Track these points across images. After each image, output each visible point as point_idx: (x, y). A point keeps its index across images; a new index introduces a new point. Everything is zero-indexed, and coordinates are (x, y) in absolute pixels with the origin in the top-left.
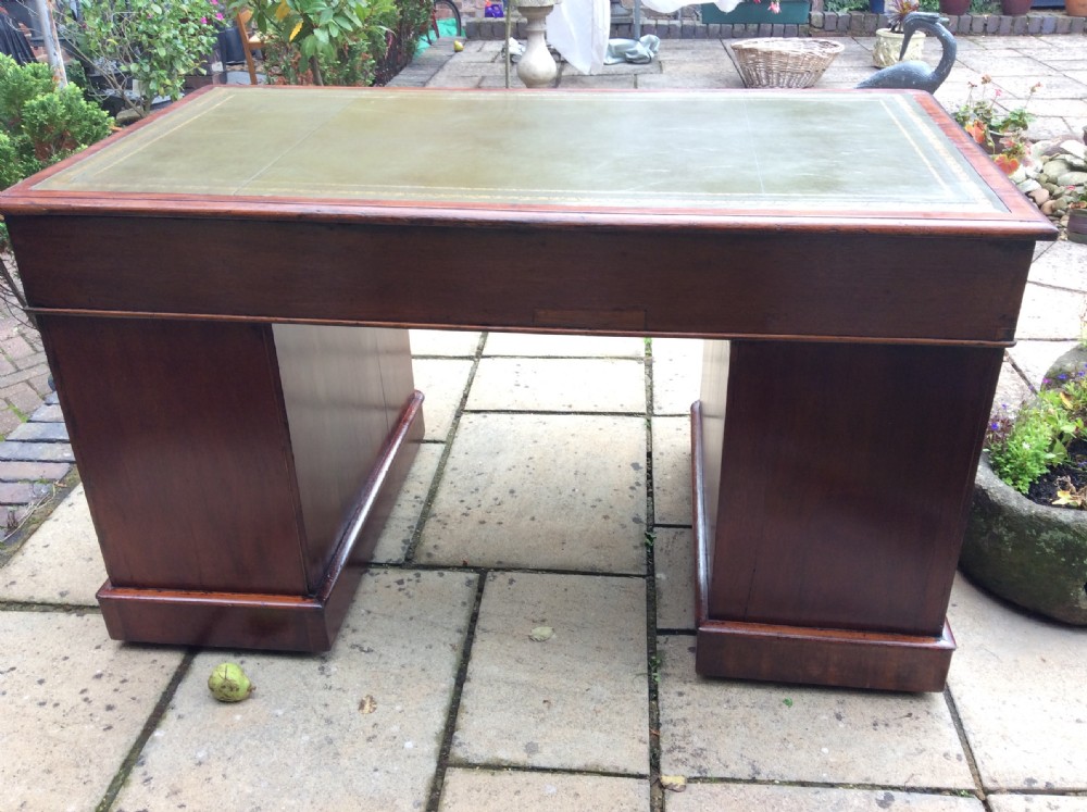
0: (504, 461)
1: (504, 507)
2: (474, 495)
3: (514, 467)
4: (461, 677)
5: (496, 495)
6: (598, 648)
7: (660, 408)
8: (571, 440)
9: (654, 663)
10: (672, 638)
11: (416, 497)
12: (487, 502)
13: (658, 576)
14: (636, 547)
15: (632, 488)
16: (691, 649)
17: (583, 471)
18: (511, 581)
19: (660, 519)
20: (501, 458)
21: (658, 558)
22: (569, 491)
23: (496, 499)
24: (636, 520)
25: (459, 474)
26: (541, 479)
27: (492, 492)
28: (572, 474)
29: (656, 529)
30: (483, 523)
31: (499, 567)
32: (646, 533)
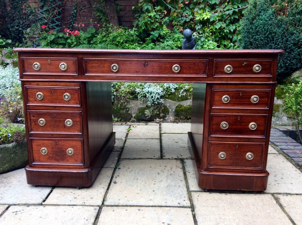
0: (164, 184)
1: (160, 170)
2: (171, 173)
3: (160, 182)
4: (161, 146)
5: (164, 173)
6: (134, 149)
7: (95, 209)
8: (139, 192)
9: (123, 148)
10: (118, 150)
11: (189, 173)
12: (166, 171)
13: (117, 159)
14: (121, 163)
15: (119, 176)
16: (114, 149)
17: (135, 180)
18: (154, 156)
19: (112, 169)
20: (166, 185)
21: (116, 162)
22: (140, 174)
24: (119, 169)
25: (179, 179)
26: (150, 177)
27: (165, 174)
28: (139, 179)
29: (115, 167)
30: (165, 167)
31: (158, 159)
32: (118, 166)
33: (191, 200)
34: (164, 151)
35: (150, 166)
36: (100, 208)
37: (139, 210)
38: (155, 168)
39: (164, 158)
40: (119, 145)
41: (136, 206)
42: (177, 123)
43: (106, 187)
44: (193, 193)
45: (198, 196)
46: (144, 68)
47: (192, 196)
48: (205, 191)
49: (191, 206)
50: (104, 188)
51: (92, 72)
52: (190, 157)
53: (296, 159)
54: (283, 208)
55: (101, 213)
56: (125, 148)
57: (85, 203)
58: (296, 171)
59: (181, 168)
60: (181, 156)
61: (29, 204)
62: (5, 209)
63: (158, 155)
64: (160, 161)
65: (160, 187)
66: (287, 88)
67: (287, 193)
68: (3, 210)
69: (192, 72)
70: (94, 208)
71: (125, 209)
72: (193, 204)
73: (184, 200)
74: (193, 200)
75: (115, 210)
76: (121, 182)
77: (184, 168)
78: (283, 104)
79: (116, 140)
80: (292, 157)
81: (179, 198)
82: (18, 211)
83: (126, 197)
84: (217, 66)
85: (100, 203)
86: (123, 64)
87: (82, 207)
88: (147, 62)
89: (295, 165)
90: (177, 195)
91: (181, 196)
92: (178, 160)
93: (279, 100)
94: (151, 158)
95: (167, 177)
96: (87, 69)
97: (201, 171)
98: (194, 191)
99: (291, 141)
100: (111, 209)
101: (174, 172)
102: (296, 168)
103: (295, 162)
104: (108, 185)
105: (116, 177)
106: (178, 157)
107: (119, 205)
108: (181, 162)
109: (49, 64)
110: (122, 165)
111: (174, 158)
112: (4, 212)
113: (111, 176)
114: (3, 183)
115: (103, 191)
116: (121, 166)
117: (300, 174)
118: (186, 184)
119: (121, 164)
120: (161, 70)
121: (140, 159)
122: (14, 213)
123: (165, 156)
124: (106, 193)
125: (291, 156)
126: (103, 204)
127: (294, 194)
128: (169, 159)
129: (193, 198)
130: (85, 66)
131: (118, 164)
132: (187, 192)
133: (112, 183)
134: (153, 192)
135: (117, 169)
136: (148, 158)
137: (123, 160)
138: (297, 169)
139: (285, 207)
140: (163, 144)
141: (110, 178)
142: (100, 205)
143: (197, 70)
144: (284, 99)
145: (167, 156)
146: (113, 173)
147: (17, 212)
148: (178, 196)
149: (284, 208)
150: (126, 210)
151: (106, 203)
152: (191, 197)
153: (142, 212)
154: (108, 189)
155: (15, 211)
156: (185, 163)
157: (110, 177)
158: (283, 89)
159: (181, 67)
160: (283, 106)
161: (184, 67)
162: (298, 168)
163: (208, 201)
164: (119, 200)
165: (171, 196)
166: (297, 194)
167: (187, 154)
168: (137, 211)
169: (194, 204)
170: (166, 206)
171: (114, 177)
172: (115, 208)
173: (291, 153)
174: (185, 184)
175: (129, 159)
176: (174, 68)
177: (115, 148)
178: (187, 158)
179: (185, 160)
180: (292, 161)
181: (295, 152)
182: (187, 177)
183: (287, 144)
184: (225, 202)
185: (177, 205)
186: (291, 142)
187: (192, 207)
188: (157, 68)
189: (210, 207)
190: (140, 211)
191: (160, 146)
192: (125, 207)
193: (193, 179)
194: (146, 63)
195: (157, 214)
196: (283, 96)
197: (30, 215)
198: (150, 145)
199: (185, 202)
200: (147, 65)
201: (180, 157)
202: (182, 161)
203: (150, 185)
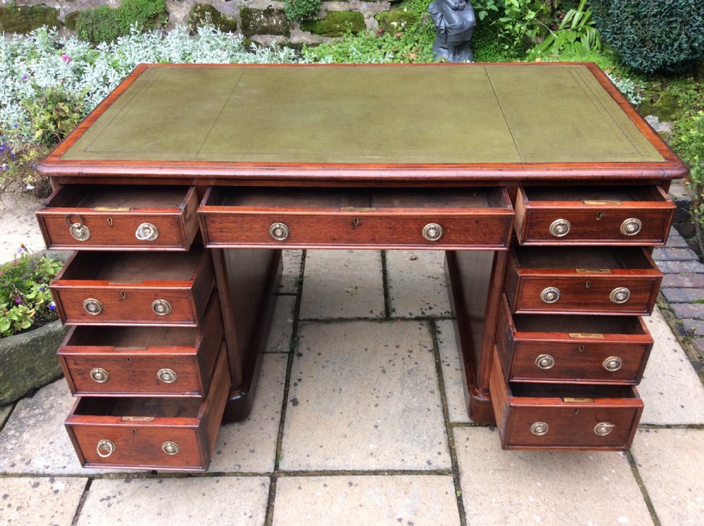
0: (395, 406)
1: (386, 359)
2: (410, 368)
3: (388, 397)
4: (385, 272)
5: (394, 369)
6: (325, 286)
7: (263, 485)
8: (346, 430)
9: (300, 282)
10: (290, 291)
11: (448, 365)
12: (398, 361)
13: (292, 321)
14: (303, 336)
15: (300, 380)
16: (282, 286)
17: (336, 393)
18: (371, 312)
19: (284, 357)
20: (401, 406)
21: (290, 331)
22: (345, 373)
23: (394, 365)
24: (300, 355)
25: (426, 387)
26: (366, 383)
27: (398, 371)
28: (343, 389)
29: (288, 350)
30: (397, 347)
31: (380, 320)
32: (295, 347)
33: (452, 451)
34: (392, 293)
35: (364, 346)
36: (273, 479)
37: (351, 484)
38: (375, 353)
39: (393, 315)
40: (292, 270)
41: (343, 473)
43: (278, 417)
44: (456, 431)
45: (468, 439)
46: (353, 231)
47: (456, 440)
48: (480, 425)
49: (453, 467)
50: (273, 419)
51: (222, 241)
52: (449, 312)
53: (680, 309)
54: (635, 467)
55: (275, 493)
56: (305, 280)
57: (240, 466)
58: (675, 351)
59: (430, 351)
60: (430, 308)
61: (128, 474)
62: (83, 490)
63: (379, 310)
64: (385, 325)
65: (389, 414)
67: (648, 425)
68: (81, 494)
70: (260, 482)
71: (322, 484)
72: (456, 463)
73: (439, 453)
74: (457, 449)
75: (303, 487)
76: (307, 401)
77: (436, 351)
78: (671, 133)
80: (671, 303)
81: (428, 445)
82: (111, 495)
83: (321, 447)
84: (532, 221)
85: (269, 467)
86: (298, 223)
87: (235, 478)
88: (360, 219)
89: (675, 331)
90: (424, 438)
91: (432, 441)
92: (424, 322)
93: (664, 123)
94: (365, 319)
95: (402, 380)
96: (209, 234)
97: (476, 394)
98: (459, 424)
99: (676, 241)
100: (294, 483)
101: (416, 363)
102: (677, 340)
103: (676, 318)
104: (279, 409)
105: (296, 385)
106: (423, 313)
107: (309, 469)
108: (429, 331)
110: (304, 344)
111: (414, 316)
112: (82, 497)
113: (284, 382)
114: (63, 411)
115: (272, 428)
116: (302, 348)
117: (682, 361)
118: (442, 400)
119: (301, 339)
120: (395, 236)
121: (341, 320)
122: (104, 501)
123: (394, 310)
124: (281, 435)
125: (669, 300)
126: (277, 466)
127: (661, 427)
128: (404, 319)
129: (456, 444)
130: (203, 228)
131: (295, 339)
132: (445, 428)
133: (290, 404)
134: (375, 430)
135: (295, 357)
136: (359, 319)
137: (305, 325)
138: (677, 346)
139: (640, 466)
140: (390, 269)
141: (283, 386)
142: (272, 471)
143: (485, 234)
144: (675, 122)
145: (400, 311)
146: (287, 370)
147: (109, 498)
148: (425, 441)
149: (638, 467)
150: (325, 486)
151: (284, 466)
152: (453, 440)
153: (357, 490)
154: (282, 422)
155: (105, 497)
156: (439, 332)
157: (282, 384)
158: (676, 97)
159: (444, 229)
160: (671, 137)
161: (451, 229)
162: (681, 338)
163: (487, 454)
164: (308, 456)
165: (412, 441)
166: (668, 426)
167: (442, 304)
168: (346, 488)
169: (459, 463)
170: (404, 472)
171: (292, 383)
172: (302, 479)
173: (670, 287)
174: (439, 402)
175: (317, 320)
176: (428, 230)
177: (283, 283)
178: (444, 315)
179: (439, 323)
180: (670, 316)
181: (680, 285)
182: (445, 378)
183: (666, 253)
184: (522, 456)
185: (423, 466)
186: (676, 247)
187: (455, 471)
188: (385, 230)
189: (491, 471)
190: (352, 486)
191: (382, 275)
192: (323, 477)
193: (457, 386)
194: (356, 220)
195: (386, 495)
196: (673, 116)
197: (136, 508)
198: (361, 270)
199: (440, 457)
200: (359, 225)
201: (428, 313)
202: (431, 322)
203: (368, 409)
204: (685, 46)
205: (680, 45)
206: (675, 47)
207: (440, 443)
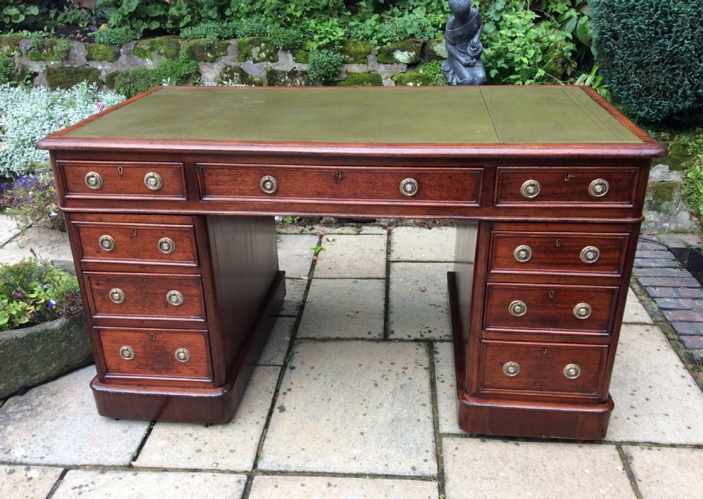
0: (385, 415)
1: (380, 374)
2: (403, 383)
3: (378, 408)
4: (387, 300)
5: (387, 383)
6: (326, 310)
7: (239, 481)
8: (331, 435)
9: (302, 307)
10: (290, 313)
11: (443, 381)
12: (392, 376)
13: (289, 339)
14: (297, 352)
15: (289, 390)
16: (284, 309)
17: (324, 402)
18: (370, 333)
19: (277, 370)
20: (390, 416)
21: (285, 348)
22: (336, 385)
23: (387, 379)
24: (293, 368)
25: (418, 400)
26: (356, 394)
27: (391, 385)
28: (332, 399)
29: (282, 364)
30: (392, 364)
31: (378, 341)
32: (289, 361)
33: (439, 459)
34: (392, 317)
35: (359, 362)
36: (250, 477)
37: (329, 485)
38: (369, 368)
39: (391, 337)
40: (295, 296)
41: (324, 474)
42: (430, 229)
43: (263, 422)
44: (445, 441)
45: (457, 449)
46: (336, 185)
47: (444, 449)
48: (471, 436)
49: (438, 474)
50: (258, 423)
51: (218, 194)
52: (448, 336)
53: (690, 341)
54: (635, 483)
55: (250, 490)
56: (307, 305)
57: (217, 464)
58: (683, 377)
59: (425, 369)
60: (430, 332)
61: (104, 466)
62: (57, 479)
63: (378, 331)
64: (382, 345)
65: (377, 423)
66: (695, 145)
67: (650, 443)
68: (54, 482)
69: (444, 194)
70: (236, 479)
71: (299, 483)
72: (443, 470)
73: (426, 460)
74: (444, 458)
75: (280, 486)
76: (295, 408)
77: (432, 369)
78: (683, 182)
79: (287, 282)
80: (681, 335)
81: (414, 453)
82: (84, 484)
83: (303, 449)
84: (504, 182)
85: (248, 466)
86: (286, 176)
87: (211, 474)
88: (342, 172)
89: (684, 359)
90: (411, 445)
91: (419, 449)
92: (422, 344)
93: (675, 172)
94: (363, 339)
95: (393, 394)
96: (206, 187)
97: (464, 398)
98: (449, 435)
99: (689, 282)
100: (271, 481)
101: (410, 379)
102: (686, 368)
103: (686, 348)
104: (265, 414)
105: (285, 394)
106: (422, 335)
107: (288, 469)
108: (427, 351)
109: (122, 176)
110: (298, 359)
111: (412, 338)
112: (55, 485)
113: (273, 391)
114: (50, 408)
115: (256, 432)
116: (296, 362)
117: (690, 386)
118: (433, 413)
119: (296, 355)
120: (375, 191)
121: (338, 339)
122: (76, 489)
123: (393, 332)
124: (263, 437)
125: (679, 332)
126: (255, 466)
127: (665, 445)
128: (402, 340)
129: (444, 453)
130: (201, 180)
131: (290, 354)
132: (434, 438)
133: (276, 411)
134: (361, 437)
135: (288, 369)
136: (357, 339)
137: (301, 343)
138: (686, 373)
139: (640, 481)
140: (392, 297)
141: (272, 395)
142: (250, 470)
143: (458, 190)
144: (686, 171)
145: (398, 333)
146: (278, 381)
147: (81, 487)
148: (412, 448)
149: (638, 482)
150: (303, 485)
151: (261, 466)
152: (441, 450)
153: (335, 490)
154: (266, 426)
155: (77, 486)
156: (437, 353)
157: (271, 393)
158: (686, 146)
159: (420, 184)
160: (683, 186)
161: (426, 185)
162: (690, 366)
163: (476, 463)
164: (289, 457)
165: (398, 448)
166: (673, 446)
167: (442, 328)
168: (324, 487)
169: (445, 470)
170: (386, 476)
171: (281, 391)
172: (279, 478)
173: (681, 321)
174: (430, 414)
175: (314, 339)
176: (405, 186)
177: (285, 306)
178: (443, 338)
179: (437, 345)
180: (679, 347)
181: (692, 319)
182: (438, 393)
183: (677, 292)
184: (513, 466)
185: (407, 471)
186: (688, 287)
187: (441, 478)
188: (365, 185)
189: (479, 479)
190: (331, 487)
191: (384, 302)
192: (301, 477)
193: (450, 400)
194: (339, 174)
195: (365, 496)
196: (683, 164)
197: (107, 496)
198: (363, 297)
199: (426, 464)
200: (342, 179)
201: (427, 336)
202: (430, 345)
203: (356, 417)
204: (689, 92)
205: (684, 92)
206: (679, 94)
207: (427, 451)
